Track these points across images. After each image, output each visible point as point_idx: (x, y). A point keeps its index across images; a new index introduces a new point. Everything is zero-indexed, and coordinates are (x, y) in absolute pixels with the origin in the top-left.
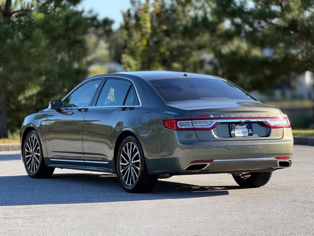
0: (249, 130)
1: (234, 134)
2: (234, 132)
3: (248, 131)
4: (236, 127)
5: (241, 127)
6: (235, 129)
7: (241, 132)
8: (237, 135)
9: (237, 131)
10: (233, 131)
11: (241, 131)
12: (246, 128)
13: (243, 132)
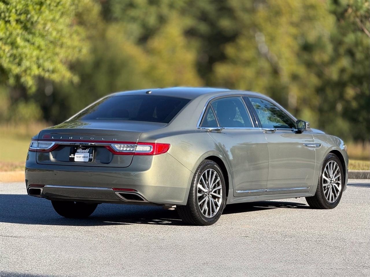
0: (91, 155)
1: (74, 158)
2: (73, 157)
3: (89, 156)
4: (77, 151)
5: (83, 151)
6: (76, 153)
7: (81, 157)
8: (76, 160)
9: (77, 155)
10: (73, 155)
11: (83, 155)
12: (88, 152)
13: (84, 157)
